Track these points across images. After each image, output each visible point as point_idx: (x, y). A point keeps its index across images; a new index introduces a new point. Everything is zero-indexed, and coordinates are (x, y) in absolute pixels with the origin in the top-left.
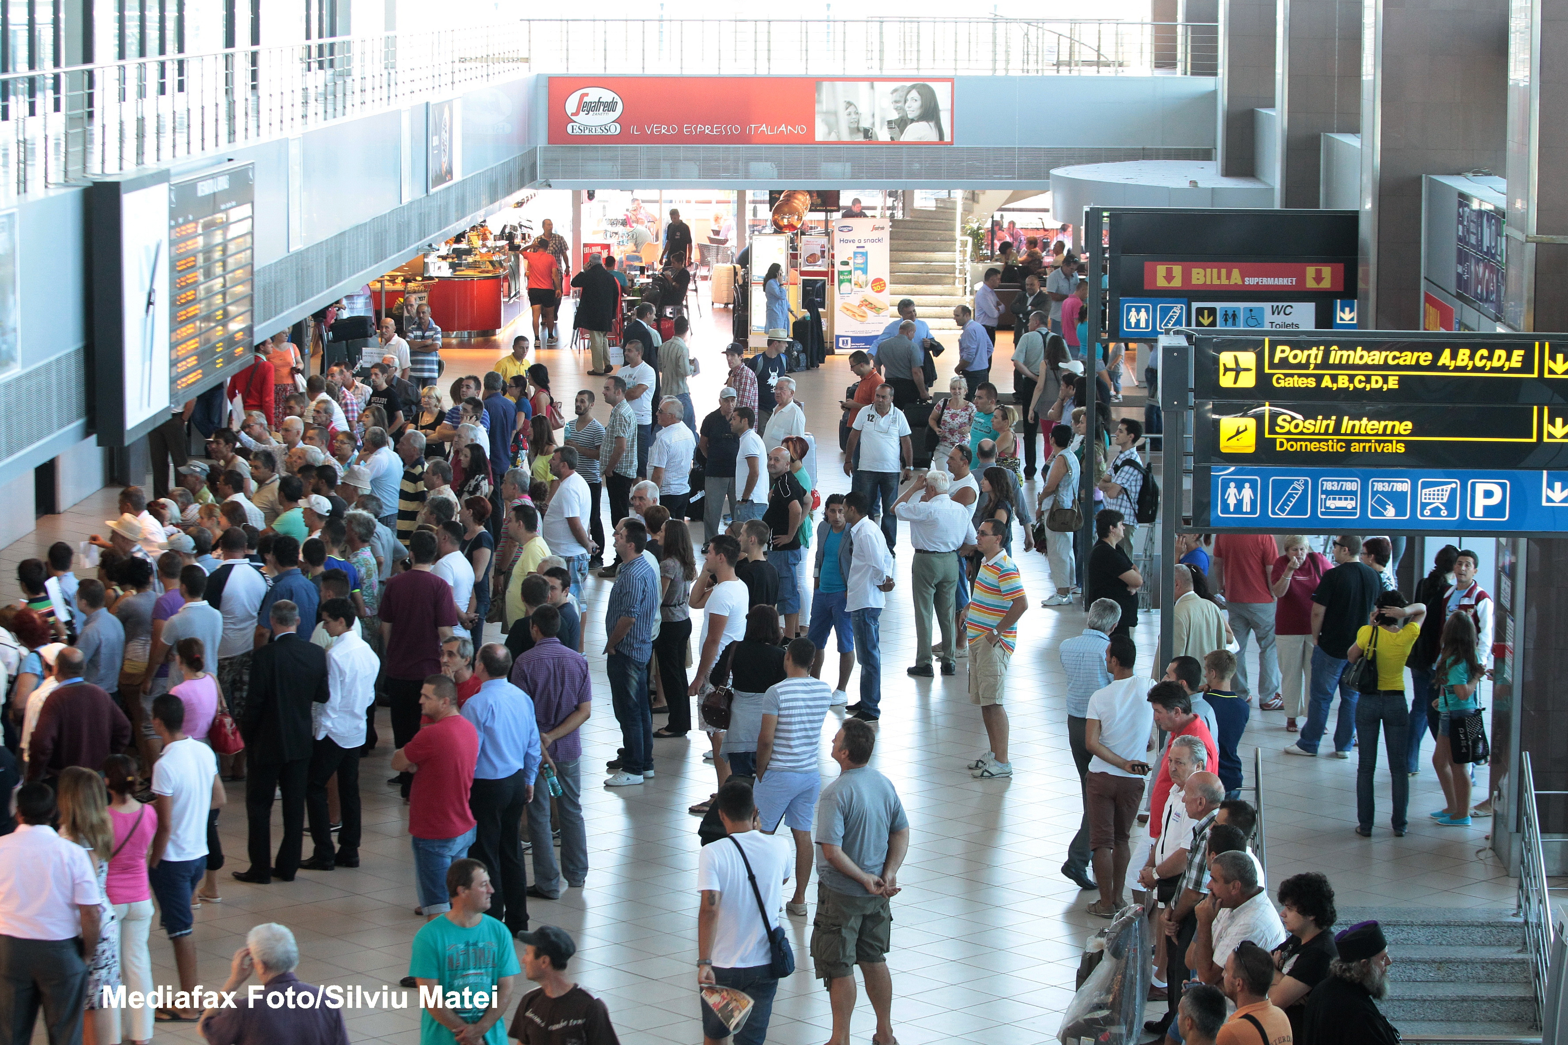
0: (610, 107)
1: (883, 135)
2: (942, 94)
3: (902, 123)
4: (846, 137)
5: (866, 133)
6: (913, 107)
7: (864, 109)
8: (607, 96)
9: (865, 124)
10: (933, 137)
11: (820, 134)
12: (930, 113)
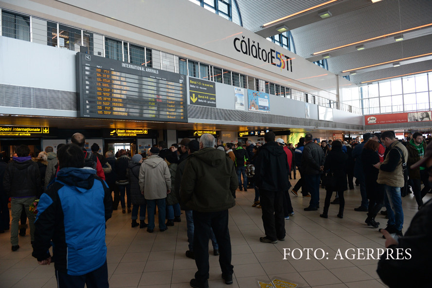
0: (375, 119)
1: (420, 120)
2: (430, 113)
3: (423, 118)
4: (413, 121)
5: (417, 120)
6: (425, 115)
7: (416, 116)
8: (374, 118)
9: (416, 119)
10: (429, 120)
11: (409, 120)
12: (428, 116)
